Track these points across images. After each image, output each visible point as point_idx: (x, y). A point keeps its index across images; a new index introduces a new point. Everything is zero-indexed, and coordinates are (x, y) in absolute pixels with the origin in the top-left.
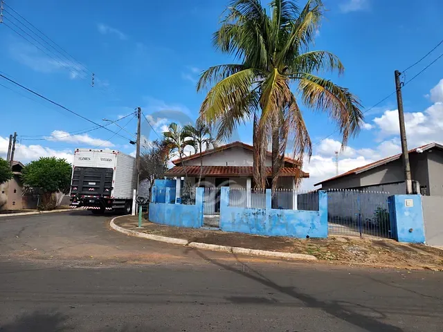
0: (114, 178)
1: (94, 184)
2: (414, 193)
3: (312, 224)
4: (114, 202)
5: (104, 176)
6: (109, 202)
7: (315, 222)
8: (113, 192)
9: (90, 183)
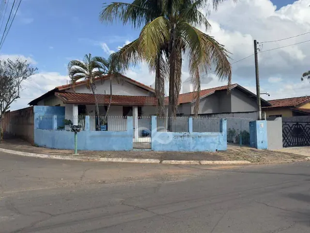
2: (263, 119)
3: (219, 141)
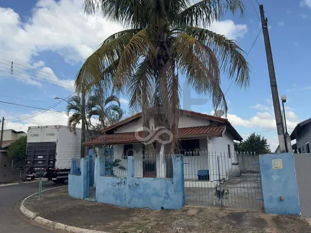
0: (57, 151)
1: (42, 157)
3: (167, 193)
4: (58, 173)
5: (49, 149)
6: (54, 173)
7: (169, 192)
8: (56, 163)
9: (39, 157)
